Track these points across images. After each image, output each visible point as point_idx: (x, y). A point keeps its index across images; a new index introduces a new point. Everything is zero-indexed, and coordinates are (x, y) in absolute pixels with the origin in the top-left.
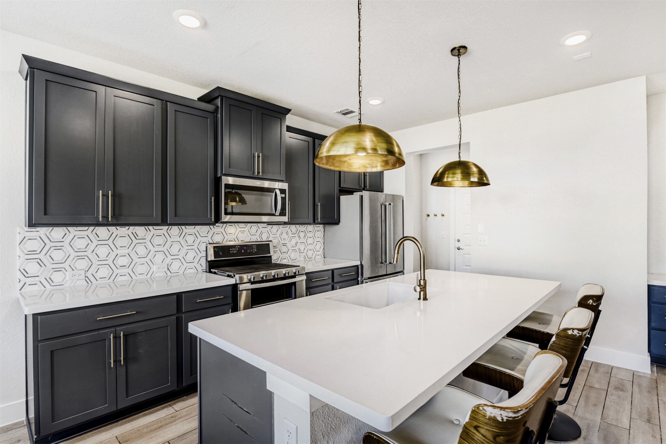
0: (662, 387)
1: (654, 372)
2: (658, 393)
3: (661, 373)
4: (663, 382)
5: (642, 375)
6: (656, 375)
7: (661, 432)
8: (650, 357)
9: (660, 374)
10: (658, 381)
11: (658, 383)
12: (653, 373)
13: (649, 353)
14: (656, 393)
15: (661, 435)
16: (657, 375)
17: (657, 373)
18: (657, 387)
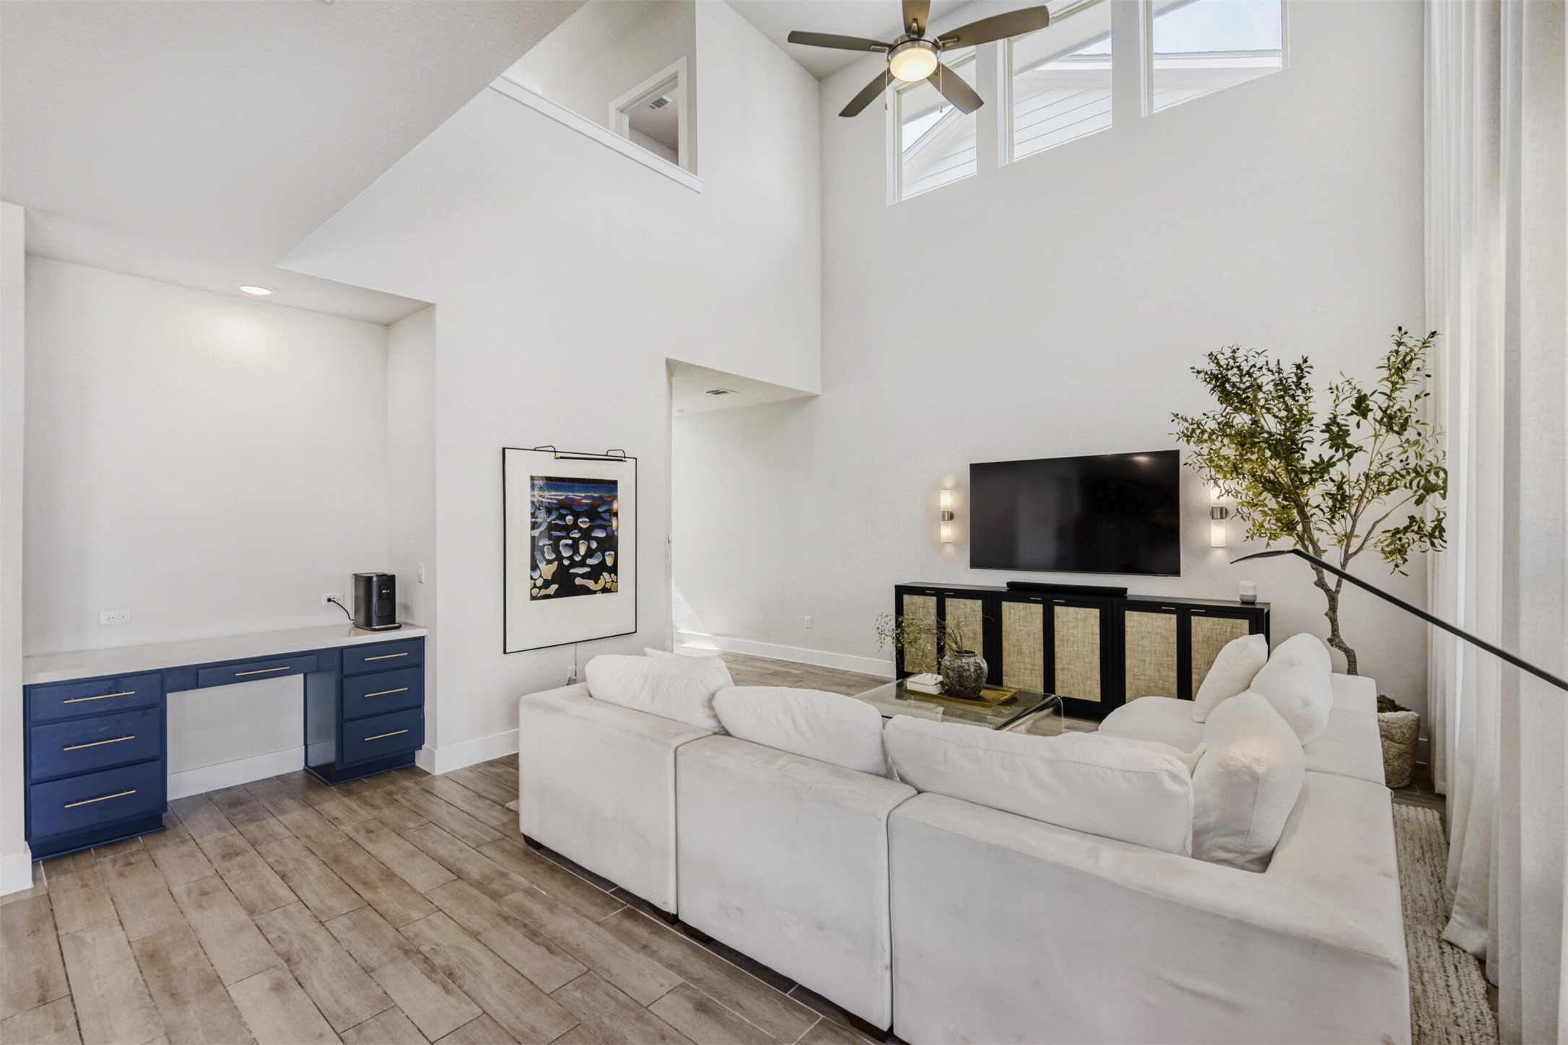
0: (64, 903)
1: (41, 879)
2: (55, 922)
3: (58, 874)
4: (65, 891)
5: (10, 902)
6: (46, 883)
7: (74, 1007)
8: (29, 850)
9: (56, 876)
10: (51, 895)
11: (52, 900)
12: (38, 883)
13: (27, 843)
14: (52, 924)
15: (76, 1014)
16: (48, 884)
17: (48, 877)
18: (52, 910)
